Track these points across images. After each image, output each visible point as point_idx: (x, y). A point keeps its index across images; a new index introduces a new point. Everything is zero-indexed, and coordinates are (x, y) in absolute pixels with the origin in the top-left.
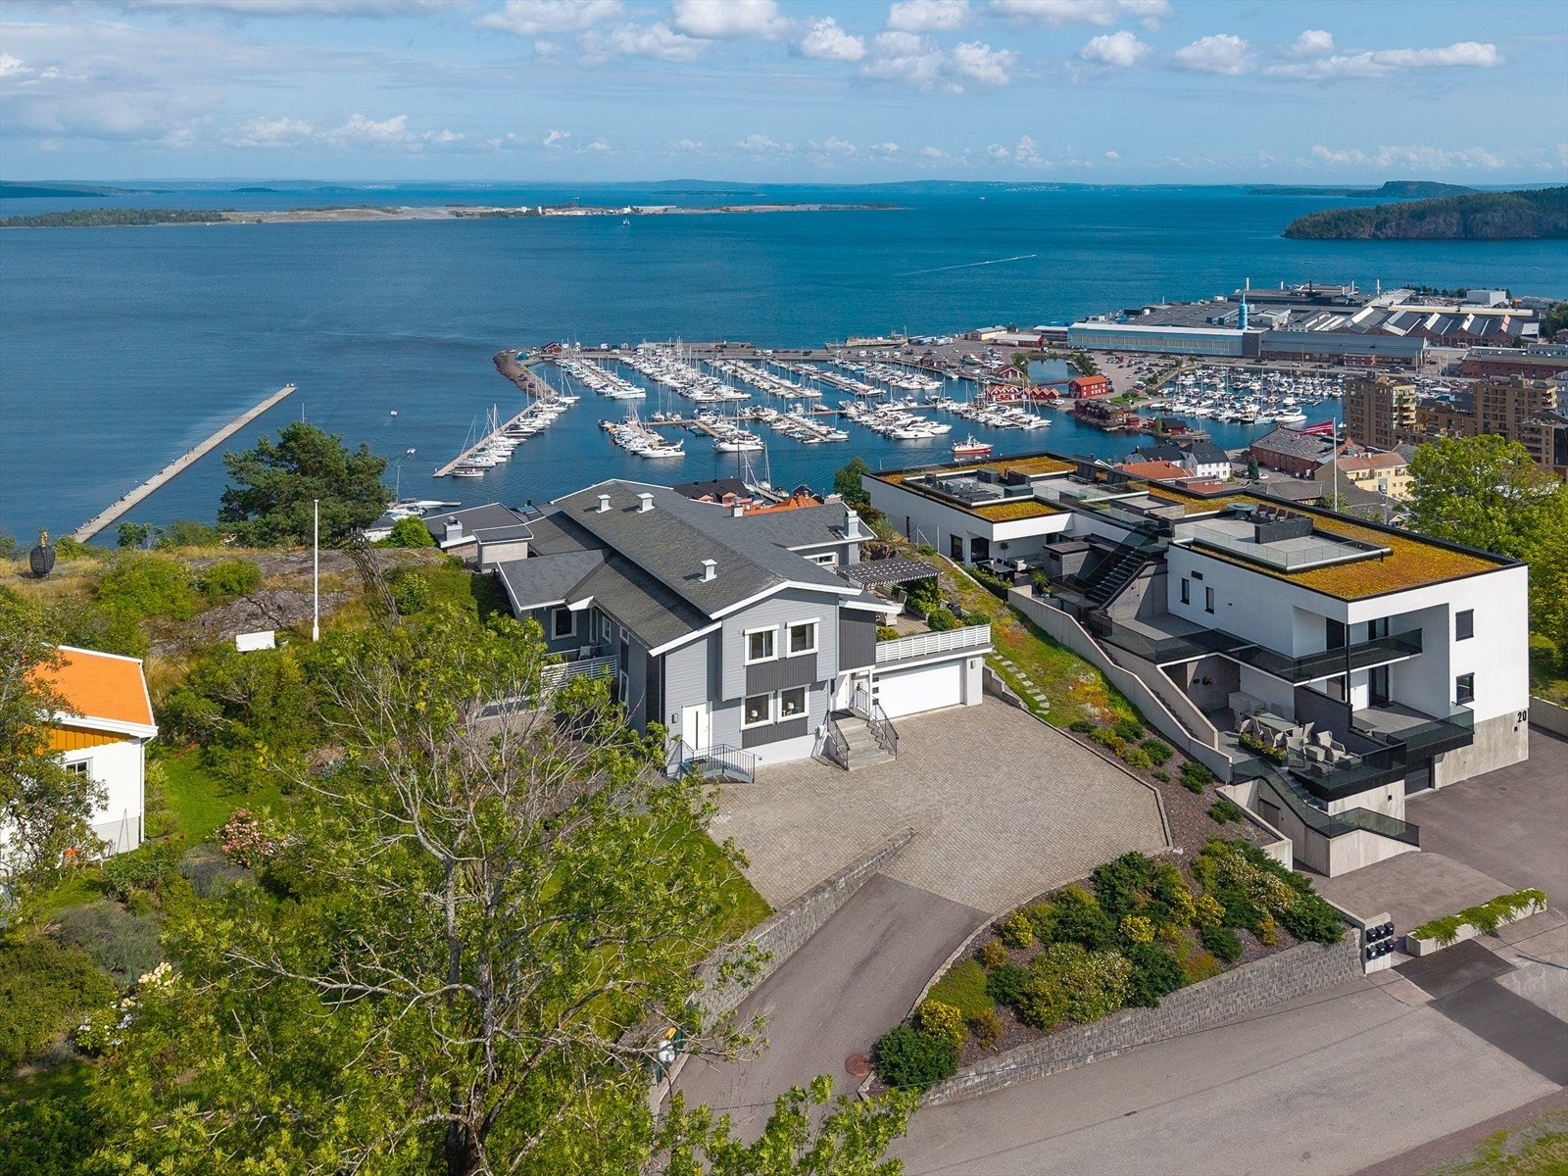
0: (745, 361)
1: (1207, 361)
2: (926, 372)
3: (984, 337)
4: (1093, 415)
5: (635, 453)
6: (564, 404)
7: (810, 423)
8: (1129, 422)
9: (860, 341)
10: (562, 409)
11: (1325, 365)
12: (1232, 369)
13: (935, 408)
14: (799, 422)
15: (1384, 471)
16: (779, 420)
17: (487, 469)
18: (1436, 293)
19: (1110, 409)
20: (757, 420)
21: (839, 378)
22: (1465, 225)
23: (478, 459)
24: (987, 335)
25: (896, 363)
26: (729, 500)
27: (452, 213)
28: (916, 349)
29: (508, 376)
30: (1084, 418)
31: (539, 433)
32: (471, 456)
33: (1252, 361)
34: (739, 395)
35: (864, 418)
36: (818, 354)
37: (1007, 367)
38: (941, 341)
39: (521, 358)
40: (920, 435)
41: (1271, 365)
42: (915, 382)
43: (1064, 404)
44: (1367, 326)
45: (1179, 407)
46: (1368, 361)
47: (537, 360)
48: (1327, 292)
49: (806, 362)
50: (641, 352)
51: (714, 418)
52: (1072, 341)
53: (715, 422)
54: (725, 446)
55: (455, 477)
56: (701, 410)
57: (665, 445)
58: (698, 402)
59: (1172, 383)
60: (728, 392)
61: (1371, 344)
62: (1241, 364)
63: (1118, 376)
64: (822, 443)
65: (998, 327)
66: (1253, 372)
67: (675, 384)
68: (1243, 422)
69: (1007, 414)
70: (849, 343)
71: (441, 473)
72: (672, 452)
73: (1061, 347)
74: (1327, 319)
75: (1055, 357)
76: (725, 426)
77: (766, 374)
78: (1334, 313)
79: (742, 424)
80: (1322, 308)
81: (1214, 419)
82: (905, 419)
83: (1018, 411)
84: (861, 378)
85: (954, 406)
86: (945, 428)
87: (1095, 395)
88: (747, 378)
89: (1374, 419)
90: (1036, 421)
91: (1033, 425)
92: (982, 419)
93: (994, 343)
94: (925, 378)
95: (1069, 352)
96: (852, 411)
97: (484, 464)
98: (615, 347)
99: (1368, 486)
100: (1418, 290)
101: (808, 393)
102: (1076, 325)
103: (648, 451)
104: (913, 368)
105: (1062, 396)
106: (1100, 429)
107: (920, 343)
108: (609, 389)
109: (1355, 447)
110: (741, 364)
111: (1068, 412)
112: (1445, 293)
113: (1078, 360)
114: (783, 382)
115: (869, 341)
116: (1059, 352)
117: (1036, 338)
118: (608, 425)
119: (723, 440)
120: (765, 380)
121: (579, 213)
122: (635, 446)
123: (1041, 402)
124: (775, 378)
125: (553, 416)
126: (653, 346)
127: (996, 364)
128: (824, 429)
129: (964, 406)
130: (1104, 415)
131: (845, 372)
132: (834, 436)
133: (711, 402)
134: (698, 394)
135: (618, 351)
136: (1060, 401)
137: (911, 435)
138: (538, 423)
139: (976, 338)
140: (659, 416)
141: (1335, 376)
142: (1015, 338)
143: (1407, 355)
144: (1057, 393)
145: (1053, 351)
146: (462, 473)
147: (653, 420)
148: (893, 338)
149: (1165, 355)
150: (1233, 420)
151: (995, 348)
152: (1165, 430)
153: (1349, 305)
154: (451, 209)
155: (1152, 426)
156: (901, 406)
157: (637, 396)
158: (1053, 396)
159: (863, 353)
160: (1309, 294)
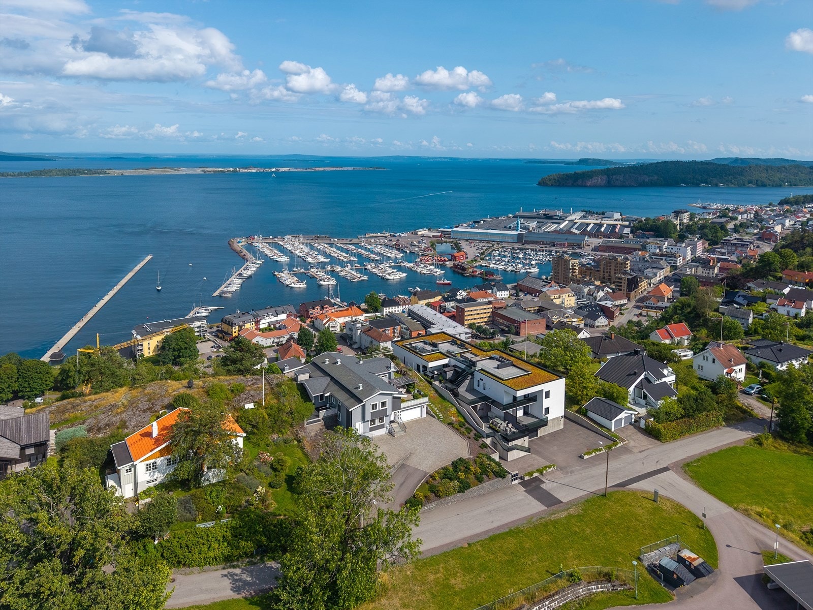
0: (327, 244)
1: (504, 245)
2: (398, 249)
3: (419, 233)
4: (460, 269)
5: (287, 285)
6: (258, 264)
7: (353, 272)
8: (473, 272)
9: (371, 235)
10: (258, 266)
11: (548, 246)
12: (513, 248)
13: (401, 266)
14: (349, 272)
15: (564, 295)
16: (341, 271)
18: (594, 213)
19: (466, 267)
20: (333, 271)
21: (363, 252)
23: (229, 288)
24: (421, 232)
25: (386, 245)
26: (326, 308)
28: (393, 239)
29: (235, 250)
30: (456, 270)
31: (250, 277)
32: (226, 287)
33: (521, 244)
34: (325, 260)
35: (374, 270)
36: (355, 241)
37: (428, 247)
38: (403, 235)
39: (239, 242)
40: (395, 278)
41: (527, 246)
42: (393, 254)
43: (449, 264)
44: (565, 229)
45: (492, 265)
46: (564, 245)
47: (246, 243)
48: (551, 213)
49: (351, 244)
50: (286, 239)
51: (316, 270)
52: (453, 235)
53: (317, 272)
54: (322, 283)
55: (220, 296)
56: (311, 267)
57: (299, 282)
58: (310, 263)
59: (490, 254)
60: (321, 258)
61: (566, 238)
62: (516, 246)
63: (470, 251)
64: (358, 281)
65: (425, 229)
66: (521, 249)
67: (300, 255)
68: (516, 272)
69: (428, 268)
70: (367, 236)
71: (215, 294)
72: (302, 285)
73: (449, 238)
74: (549, 226)
75: (446, 242)
76: (321, 274)
77: (335, 250)
78: (553, 223)
79: (327, 273)
80: (549, 221)
81: (505, 270)
82: (390, 270)
83: (432, 267)
84: (372, 252)
85: (408, 265)
86: (404, 275)
87: (462, 261)
88: (328, 252)
89: (563, 272)
90: (439, 272)
91: (438, 273)
92: (419, 271)
93: (423, 236)
94: (396, 252)
95: (452, 240)
96: (369, 267)
97: (231, 290)
98: (275, 237)
99: (559, 300)
100: (586, 212)
101: (352, 258)
102: (455, 229)
103: (293, 285)
104: (392, 247)
105: (449, 260)
106: (462, 274)
107: (394, 236)
108: (275, 257)
109: (555, 284)
110: (326, 245)
111: (451, 268)
113: (455, 244)
114: (342, 253)
115: (375, 235)
116: (448, 240)
117: (439, 234)
118: (276, 273)
119: (321, 280)
120: (335, 253)
122: (287, 282)
123: (441, 263)
124: (339, 252)
125: (254, 269)
126: (290, 237)
127: (423, 246)
128: (359, 275)
129: (412, 265)
130: (464, 269)
131: (366, 249)
132: (362, 278)
133: (315, 263)
134: (310, 259)
135: (276, 239)
136: (448, 263)
137: (392, 278)
138: (249, 273)
139: (416, 233)
140: (295, 269)
141: (551, 251)
142: (431, 234)
143: (579, 243)
144: (447, 259)
145: (446, 239)
146: (223, 295)
147: (294, 271)
148: (384, 234)
149: (488, 242)
150: (512, 271)
151: (423, 239)
152: (486, 276)
153: (560, 219)
154: (203, 169)
155: (482, 274)
156: (387, 265)
157: (286, 260)
158: (445, 261)
159: (373, 240)
160: (545, 215)
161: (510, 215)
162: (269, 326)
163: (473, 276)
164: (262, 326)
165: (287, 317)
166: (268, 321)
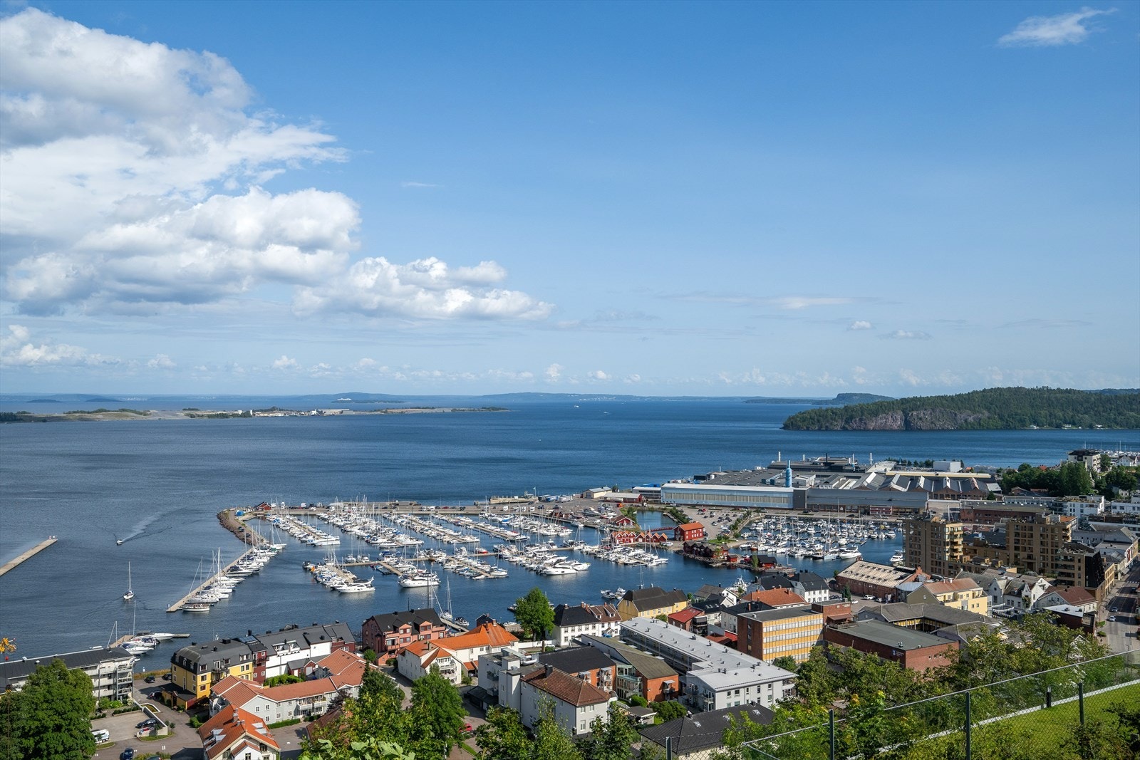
0: (416, 515)
1: (769, 513)
2: (560, 522)
3: (596, 496)
4: (698, 553)
5: (334, 589)
6: (275, 549)
7: (475, 563)
8: (729, 559)
9: (501, 500)
10: (273, 554)
11: (856, 515)
12: (789, 518)
13: (572, 550)
14: (465, 562)
15: (964, 594)
16: (448, 561)
17: (212, 605)
18: (910, 463)
19: (713, 548)
20: (431, 561)
21: (490, 527)
22: (906, 420)
23: (205, 596)
24: (598, 494)
25: (536, 517)
26: (426, 628)
27: (188, 415)
28: (546, 505)
29: (228, 528)
30: (692, 556)
31: (255, 574)
32: (198, 593)
33: (801, 512)
34: (414, 542)
35: (518, 559)
36: (471, 509)
37: (622, 517)
38: (564, 499)
39: (239, 514)
40: (567, 571)
41: (816, 515)
42: (552, 529)
43: (674, 546)
44: (877, 485)
45: (761, 548)
46: (888, 511)
47: (252, 516)
48: (837, 463)
49: (461, 515)
50: (333, 509)
51: (395, 560)
52: (664, 498)
53: (397, 563)
54: (409, 582)
55: (186, 612)
56: (385, 553)
57: (359, 582)
58: (381, 548)
59: (747, 529)
60: (404, 540)
61: (888, 498)
62: (794, 514)
63: (708, 527)
64: (487, 579)
65: (606, 488)
66: (805, 520)
67: (363, 533)
68: (815, 558)
69: (632, 554)
70: (493, 502)
71: (173, 608)
72: (366, 589)
73: (656, 503)
74: (844, 481)
75: (652, 510)
76: (406, 566)
77: (432, 525)
78: (848, 477)
79: (418, 564)
80: (839, 474)
81: (792, 556)
82: (552, 559)
83: (639, 551)
84: (509, 527)
85: (588, 548)
86: (585, 566)
87: (695, 538)
88: (418, 528)
90: (656, 561)
91: (654, 563)
92: (612, 558)
93: (605, 500)
94: (559, 527)
95: (663, 507)
96: (506, 553)
97: (209, 600)
98: (312, 506)
99: (956, 605)
100: (898, 462)
101: (468, 539)
102: (667, 485)
103: (345, 587)
104: (548, 519)
105: (669, 539)
106: (707, 565)
107: (547, 500)
108: (310, 538)
109: (924, 575)
110: (412, 518)
111: (677, 552)
112: (916, 464)
113: (671, 512)
114: (446, 531)
115: (510, 500)
116: (656, 507)
117: (636, 496)
118: (310, 566)
119: (406, 577)
120: (432, 528)
121: (280, 415)
122: (335, 582)
123: (654, 544)
124: (440, 528)
125: (266, 560)
126: (341, 504)
127: (611, 515)
128: (487, 568)
129: (596, 548)
130: (708, 553)
131: (494, 522)
132: (496, 573)
133: (392, 547)
134: (381, 541)
135: (314, 508)
136: (670, 544)
137: (559, 571)
138: (254, 565)
139: (590, 496)
140: (351, 558)
141: (866, 523)
142: (620, 496)
143: (916, 506)
144: (666, 537)
145: (650, 506)
146: (191, 608)
147: (347, 562)
148: (526, 497)
149: (736, 508)
150: (806, 557)
151: (607, 504)
152: (760, 565)
153: (857, 471)
154: (187, 412)
155: (749, 562)
156: (544, 549)
157: (334, 543)
158: (663, 539)
159: (506, 508)
160: (826, 464)
161: (759, 468)
162: (289, 672)
163: (729, 567)
164: (270, 674)
165: (333, 649)
166: (285, 660)
